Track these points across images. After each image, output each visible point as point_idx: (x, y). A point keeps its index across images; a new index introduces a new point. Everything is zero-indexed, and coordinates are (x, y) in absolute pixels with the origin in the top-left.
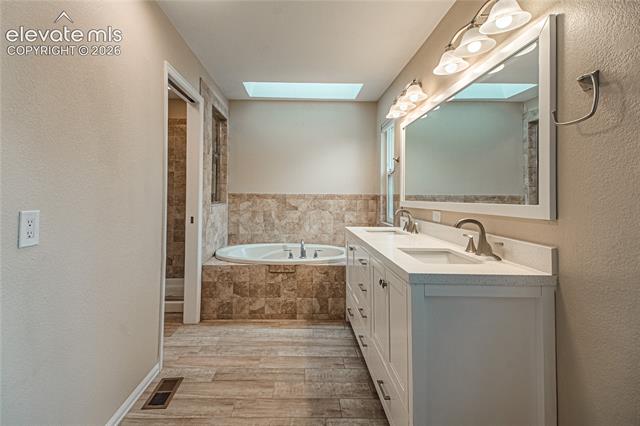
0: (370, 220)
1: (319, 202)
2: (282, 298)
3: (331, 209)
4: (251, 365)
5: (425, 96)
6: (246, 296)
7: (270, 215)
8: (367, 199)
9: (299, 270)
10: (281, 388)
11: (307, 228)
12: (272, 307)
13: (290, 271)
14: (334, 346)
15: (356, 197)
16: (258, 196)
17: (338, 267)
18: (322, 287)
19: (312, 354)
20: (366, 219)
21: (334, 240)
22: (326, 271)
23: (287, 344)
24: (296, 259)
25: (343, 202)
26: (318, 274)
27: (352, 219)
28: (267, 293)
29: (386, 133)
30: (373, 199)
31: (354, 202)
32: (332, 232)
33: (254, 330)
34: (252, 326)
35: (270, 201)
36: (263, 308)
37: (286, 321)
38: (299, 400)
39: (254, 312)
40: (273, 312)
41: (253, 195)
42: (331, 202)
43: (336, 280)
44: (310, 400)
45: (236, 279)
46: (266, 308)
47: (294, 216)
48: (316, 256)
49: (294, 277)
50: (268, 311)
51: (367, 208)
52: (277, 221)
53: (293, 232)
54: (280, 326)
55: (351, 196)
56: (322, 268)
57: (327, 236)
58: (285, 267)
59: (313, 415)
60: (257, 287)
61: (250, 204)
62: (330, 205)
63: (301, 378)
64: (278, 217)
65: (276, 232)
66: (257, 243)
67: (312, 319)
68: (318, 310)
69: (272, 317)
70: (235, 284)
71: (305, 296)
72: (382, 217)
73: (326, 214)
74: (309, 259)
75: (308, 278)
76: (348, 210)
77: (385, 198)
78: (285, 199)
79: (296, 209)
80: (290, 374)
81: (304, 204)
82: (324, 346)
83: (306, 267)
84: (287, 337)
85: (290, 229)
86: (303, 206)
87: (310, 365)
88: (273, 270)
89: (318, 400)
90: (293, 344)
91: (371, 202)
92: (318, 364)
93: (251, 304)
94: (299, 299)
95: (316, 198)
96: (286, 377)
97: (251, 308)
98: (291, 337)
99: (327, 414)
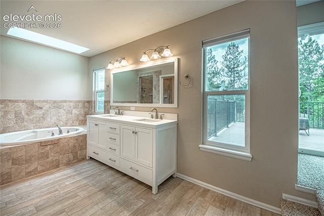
0: (86, 112)
1: (57, 104)
2: (50, 159)
3: (64, 108)
4: (55, 195)
5: (128, 64)
6: (23, 164)
7: (21, 113)
8: (84, 102)
9: (61, 141)
10: (82, 194)
11: (49, 119)
12: (43, 166)
13: (55, 143)
14: (91, 170)
15: (79, 102)
16: (10, 101)
17: (82, 135)
18: (75, 147)
19: (83, 177)
20: (84, 112)
21: (66, 124)
22: (77, 138)
23: (66, 178)
24: (57, 136)
25: (72, 104)
26: (72, 141)
27: (76, 112)
28: (39, 159)
29: (95, 73)
30: (87, 102)
31: (77, 104)
32: (64, 120)
33: (37, 181)
34: (33, 180)
35: (20, 104)
36: (37, 167)
37: (55, 170)
38: (96, 193)
39: (30, 172)
40: (44, 168)
41: (5, 100)
42: (65, 104)
43: (82, 142)
44: (100, 190)
45: (15, 156)
46: (39, 167)
47: (39, 113)
48: (68, 132)
49: (57, 146)
50: (40, 169)
51: (84, 107)
52: (26, 117)
53: (39, 123)
54: (52, 174)
55: (76, 101)
56: (74, 137)
57: (61, 122)
58: (52, 141)
59: (106, 194)
60: (31, 157)
61: (3, 106)
62: (64, 106)
63: (88, 186)
64: (27, 114)
65: (25, 123)
66: (9, 132)
67: (69, 164)
68: (72, 159)
69: (43, 171)
70: (13, 159)
71: (64, 154)
72: (93, 110)
73: (62, 111)
74: (65, 134)
75: (67, 144)
76: (74, 108)
77: (95, 102)
78: (33, 103)
79: (42, 108)
80: (81, 188)
81: (47, 106)
82: (87, 171)
83: (65, 138)
84: (63, 176)
85: (37, 121)
86: (46, 106)
87: (88, 180)
88: (43, 144)
89: (103, 188)
90: (69, 177)
91: (86, 104)
92: (91, 178)
93: (26, 168)
94: (61, 156)
95: (55, 102)
96: (81, 189)
97: (27, 170)
98: (65, 175)
99: (111, 191)
